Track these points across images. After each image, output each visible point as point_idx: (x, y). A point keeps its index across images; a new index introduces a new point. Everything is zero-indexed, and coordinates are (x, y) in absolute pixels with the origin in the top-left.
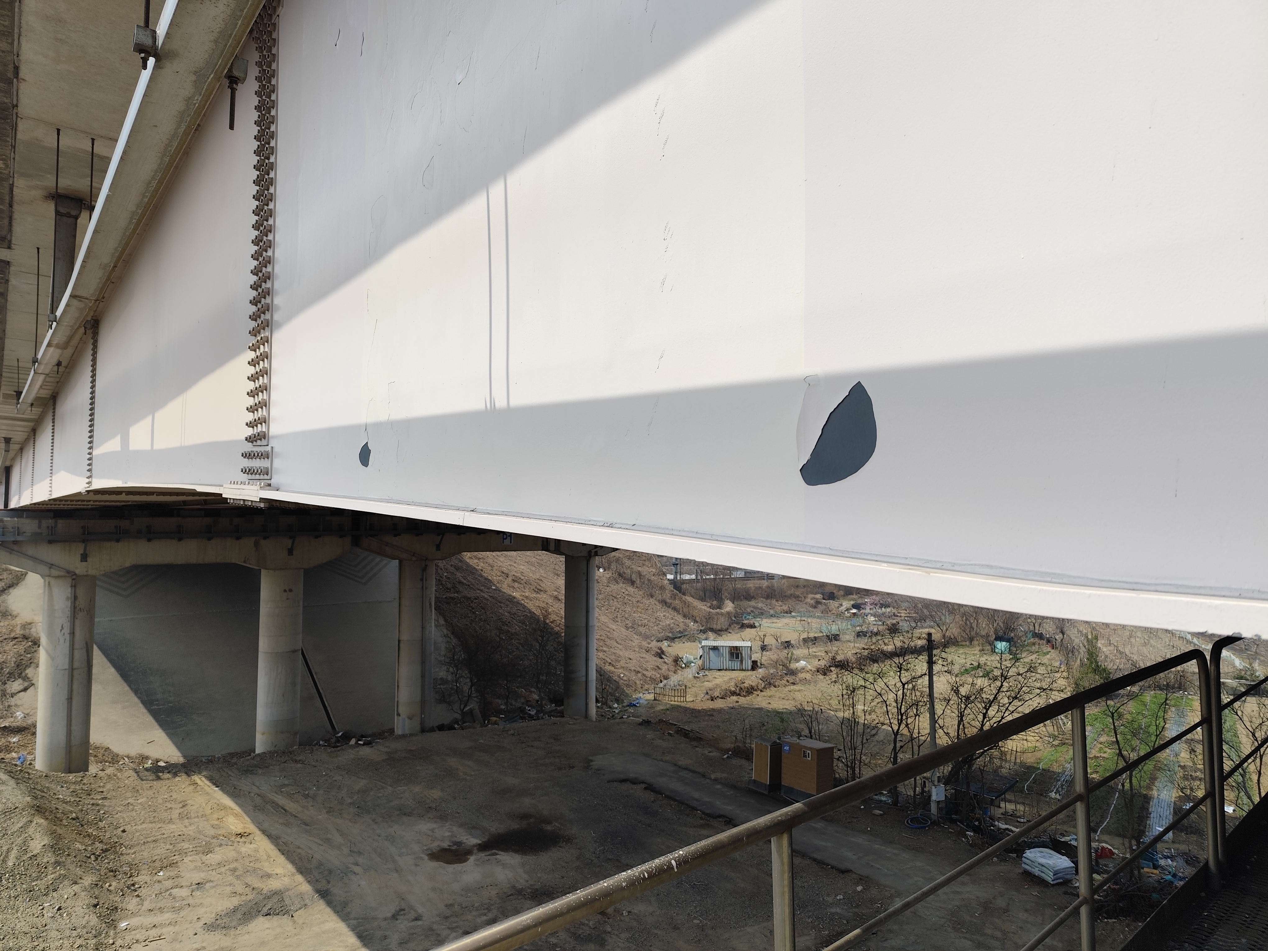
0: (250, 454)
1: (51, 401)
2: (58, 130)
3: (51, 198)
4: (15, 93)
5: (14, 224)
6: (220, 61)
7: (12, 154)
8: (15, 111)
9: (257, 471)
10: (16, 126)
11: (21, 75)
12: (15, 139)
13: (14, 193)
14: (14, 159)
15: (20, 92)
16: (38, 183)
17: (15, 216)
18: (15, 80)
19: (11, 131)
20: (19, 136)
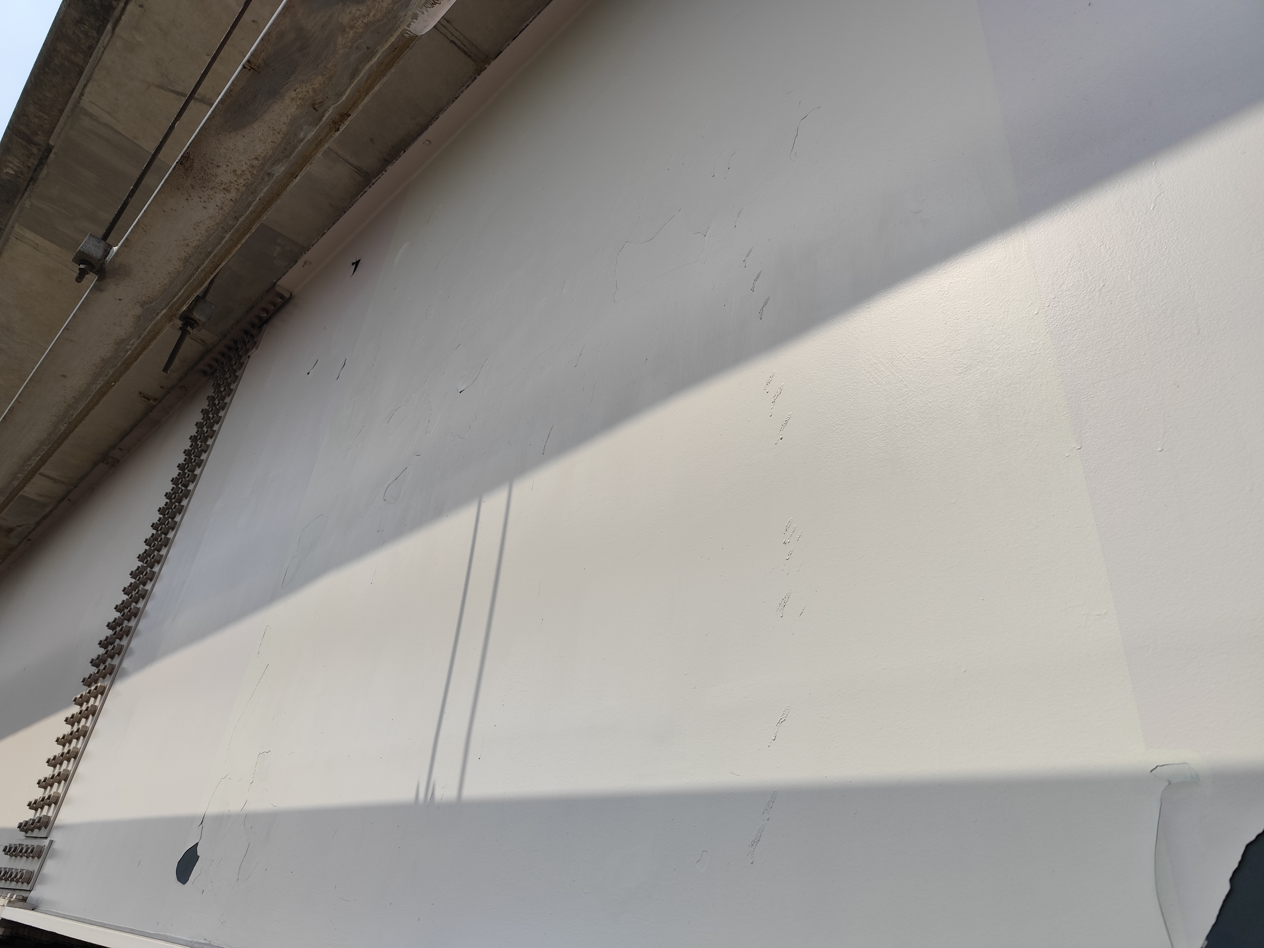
0: (16, 848)
6: (182, 291)
9: (16, 876)
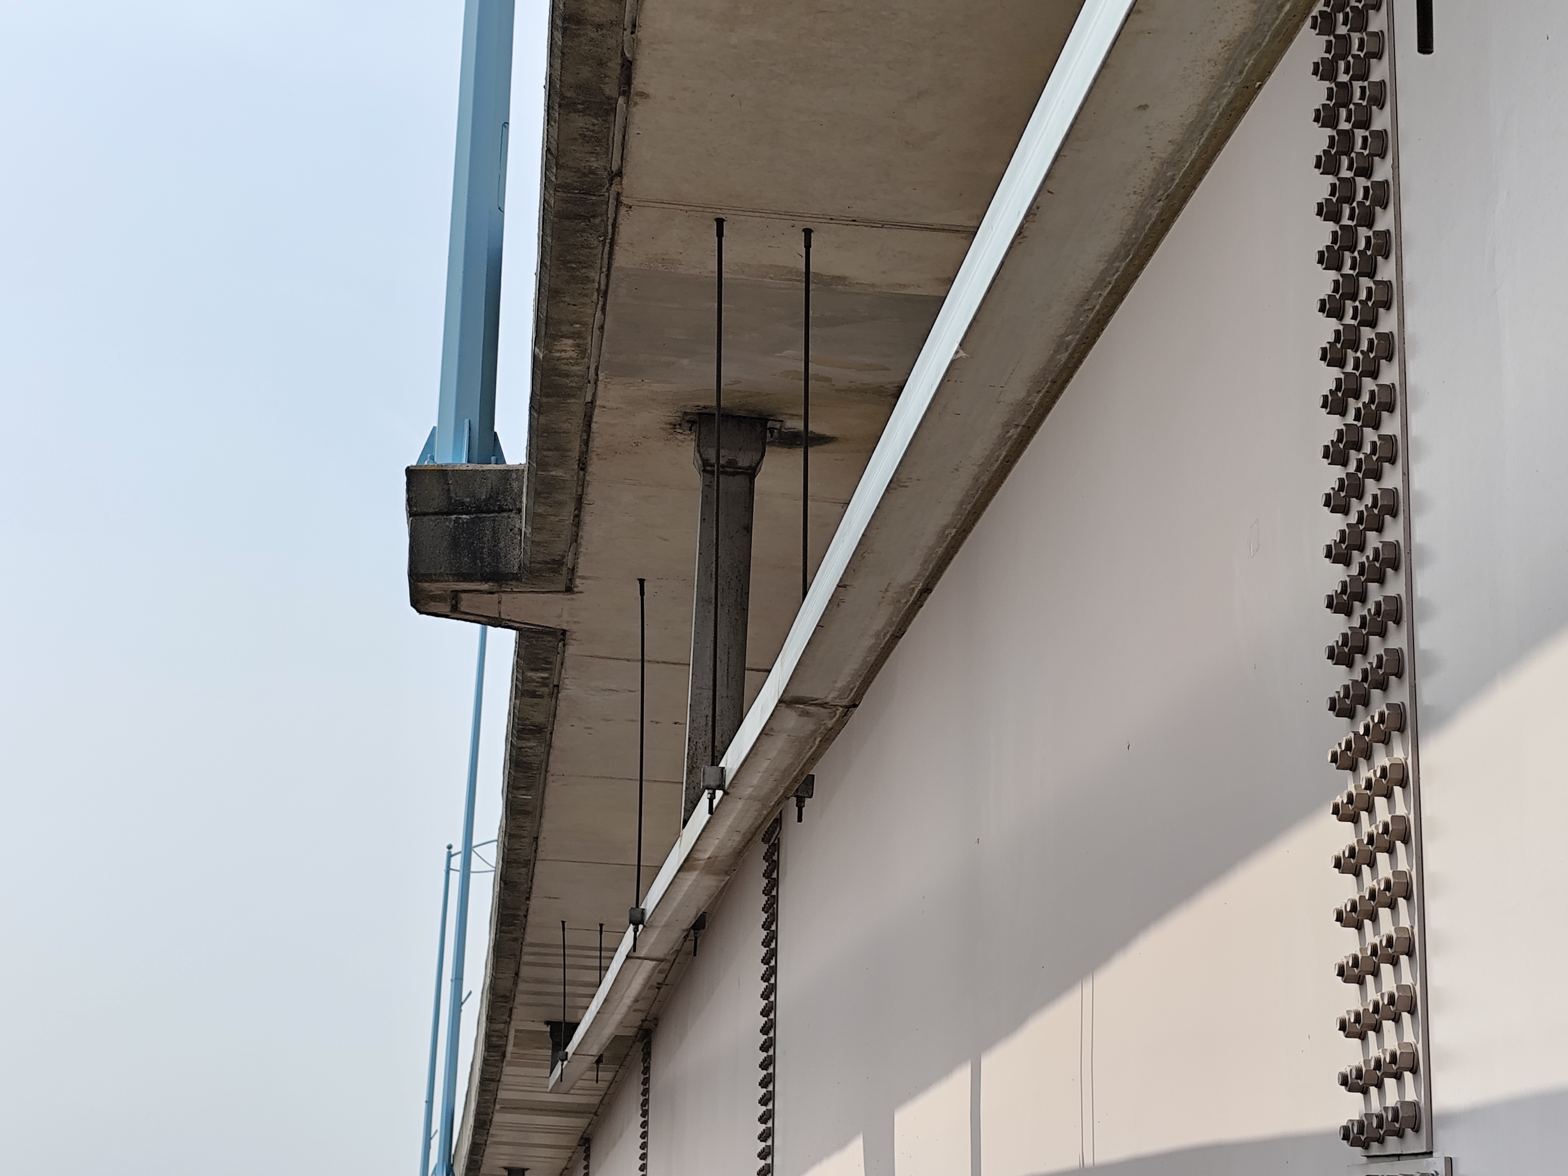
1: (640, 1046)
2: (720, 222)
3: (686, 426)
4: (618, 138)
5: (587, 518)
7: (599, 313)
8: (615, 188)
10: (613, 234)
11: (638, 83)
12: (609, 269)
13: (594, 426)
14: (602, 328)
15: (632, 131)
16: (657, 387)
17: (592, 494)
18: (621, 100)
19: (601, 248)
20: (621, 259)
